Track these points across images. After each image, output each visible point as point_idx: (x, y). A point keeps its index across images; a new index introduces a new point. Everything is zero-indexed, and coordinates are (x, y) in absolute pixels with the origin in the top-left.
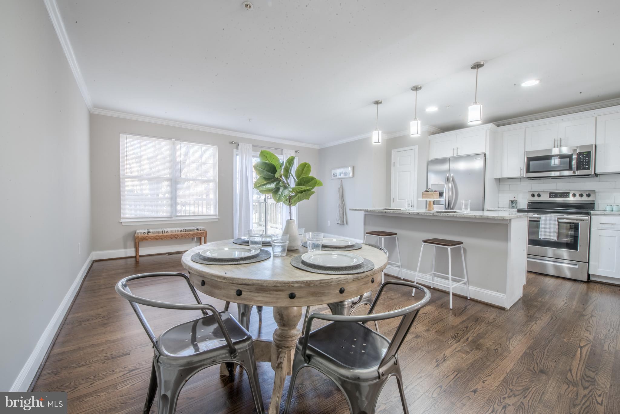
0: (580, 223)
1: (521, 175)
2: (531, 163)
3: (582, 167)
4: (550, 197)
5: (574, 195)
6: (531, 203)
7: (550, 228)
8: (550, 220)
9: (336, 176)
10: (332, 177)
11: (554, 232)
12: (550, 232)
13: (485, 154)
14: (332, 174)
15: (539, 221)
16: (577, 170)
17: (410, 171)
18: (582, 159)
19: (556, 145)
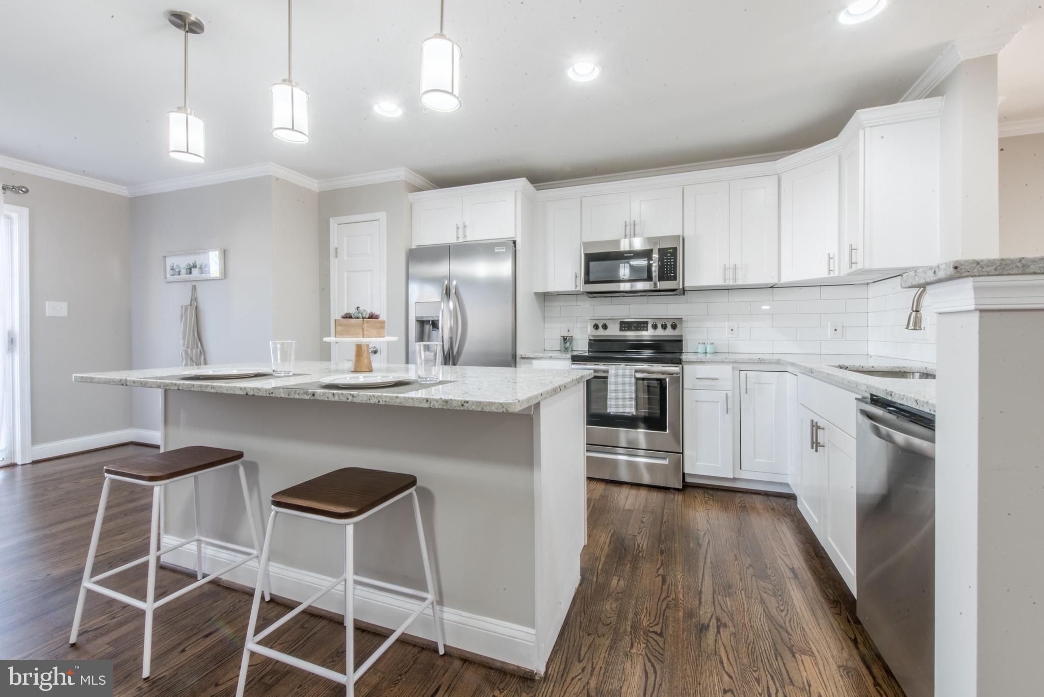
0: (667, 380)
1: (576, 288)
2: (591, 264)
3: (665, 275)
4: (621, 330)
5: (655, 327)
6: (594, 340)
7: (624, 391)
8: (624, 376)
9: (179, 273)
10: (168, 276)
11: (631, 399)
12: (624, 399)
13: (514, 242)
14: (168, 269)
15: (606, 378)
16: (659, 280)
17: (371, 271)
18: (665, 261)
19: (628, 233)
